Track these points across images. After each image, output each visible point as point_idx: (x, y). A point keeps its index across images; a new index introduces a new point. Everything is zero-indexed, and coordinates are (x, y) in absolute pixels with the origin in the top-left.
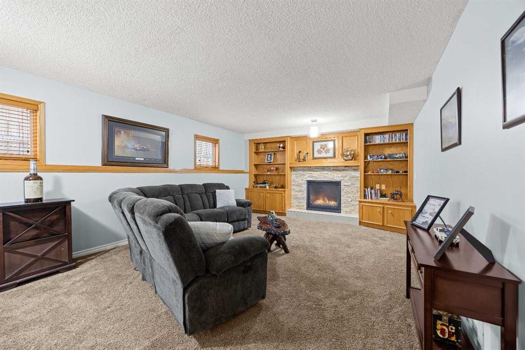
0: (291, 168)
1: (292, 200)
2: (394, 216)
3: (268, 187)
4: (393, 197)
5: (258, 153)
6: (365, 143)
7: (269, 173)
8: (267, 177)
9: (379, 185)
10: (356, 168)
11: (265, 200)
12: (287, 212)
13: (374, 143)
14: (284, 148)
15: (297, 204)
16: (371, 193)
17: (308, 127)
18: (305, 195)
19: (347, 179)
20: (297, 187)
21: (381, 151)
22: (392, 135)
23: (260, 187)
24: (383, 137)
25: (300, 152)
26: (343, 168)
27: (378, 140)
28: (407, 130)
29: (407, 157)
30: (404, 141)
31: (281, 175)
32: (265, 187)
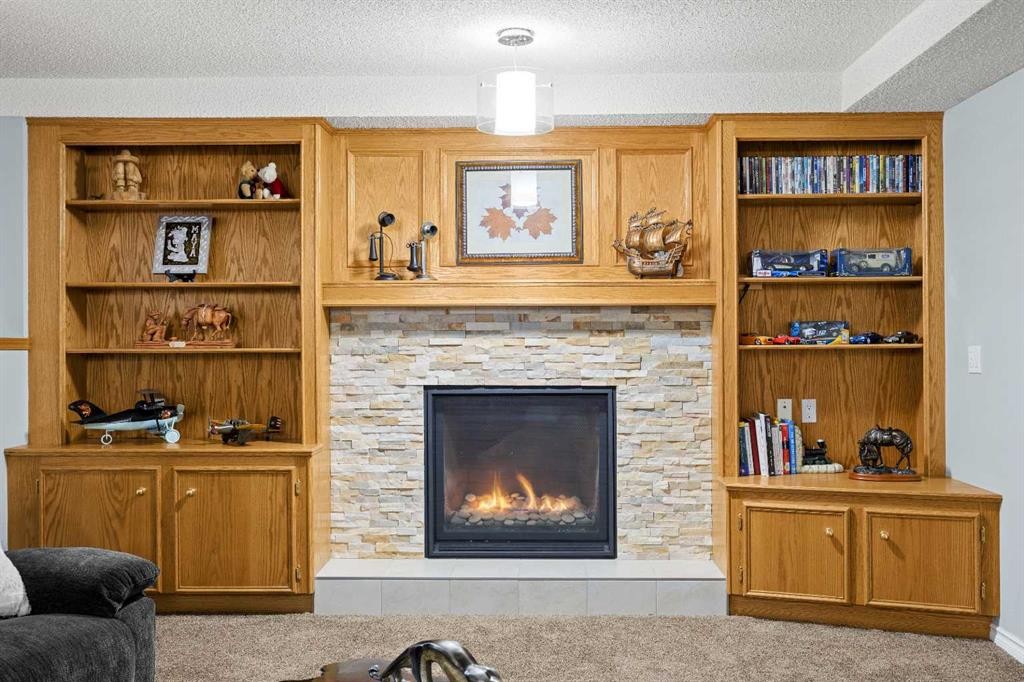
0: (329, 311)
1: (337, 505)
2: (902, 557)
3: (172, 437)
4: (869, 457)
5: (94, 210)
6: (742, 190)
7: (178, 345)
8: (164, 368)
9: (789, 402)
10: (689, 319)
11: (167, 526)
12: (317, 588)
13: (774, 194)
14: (284, 187)
15: (364, 527)
16: (769, 440)
17: (480, 75)
18: (418, 471)
19: (643, 374)
20: (370, 427)
21: (798, 235)
22: (850, 162)
23: (119, 437)
24: (814, 167)
25: (386, 220)
26: (627, 317)
27: (790, 178)
28: (915, 143)
29: (918, 271)
30: (900, 192)
31: (259, 355)
32: (158, 437)
